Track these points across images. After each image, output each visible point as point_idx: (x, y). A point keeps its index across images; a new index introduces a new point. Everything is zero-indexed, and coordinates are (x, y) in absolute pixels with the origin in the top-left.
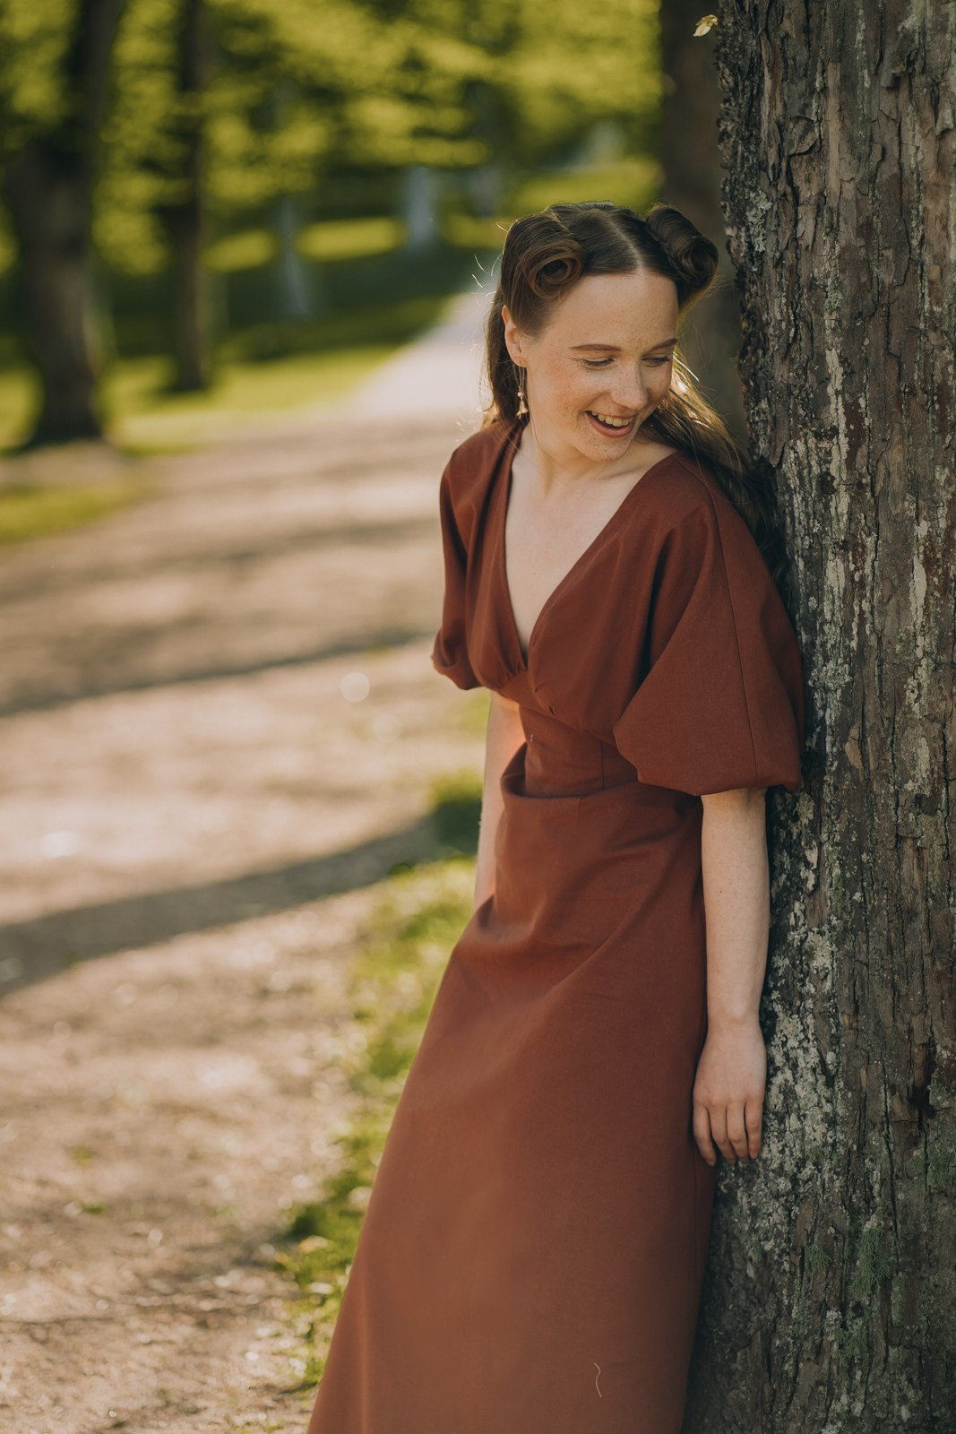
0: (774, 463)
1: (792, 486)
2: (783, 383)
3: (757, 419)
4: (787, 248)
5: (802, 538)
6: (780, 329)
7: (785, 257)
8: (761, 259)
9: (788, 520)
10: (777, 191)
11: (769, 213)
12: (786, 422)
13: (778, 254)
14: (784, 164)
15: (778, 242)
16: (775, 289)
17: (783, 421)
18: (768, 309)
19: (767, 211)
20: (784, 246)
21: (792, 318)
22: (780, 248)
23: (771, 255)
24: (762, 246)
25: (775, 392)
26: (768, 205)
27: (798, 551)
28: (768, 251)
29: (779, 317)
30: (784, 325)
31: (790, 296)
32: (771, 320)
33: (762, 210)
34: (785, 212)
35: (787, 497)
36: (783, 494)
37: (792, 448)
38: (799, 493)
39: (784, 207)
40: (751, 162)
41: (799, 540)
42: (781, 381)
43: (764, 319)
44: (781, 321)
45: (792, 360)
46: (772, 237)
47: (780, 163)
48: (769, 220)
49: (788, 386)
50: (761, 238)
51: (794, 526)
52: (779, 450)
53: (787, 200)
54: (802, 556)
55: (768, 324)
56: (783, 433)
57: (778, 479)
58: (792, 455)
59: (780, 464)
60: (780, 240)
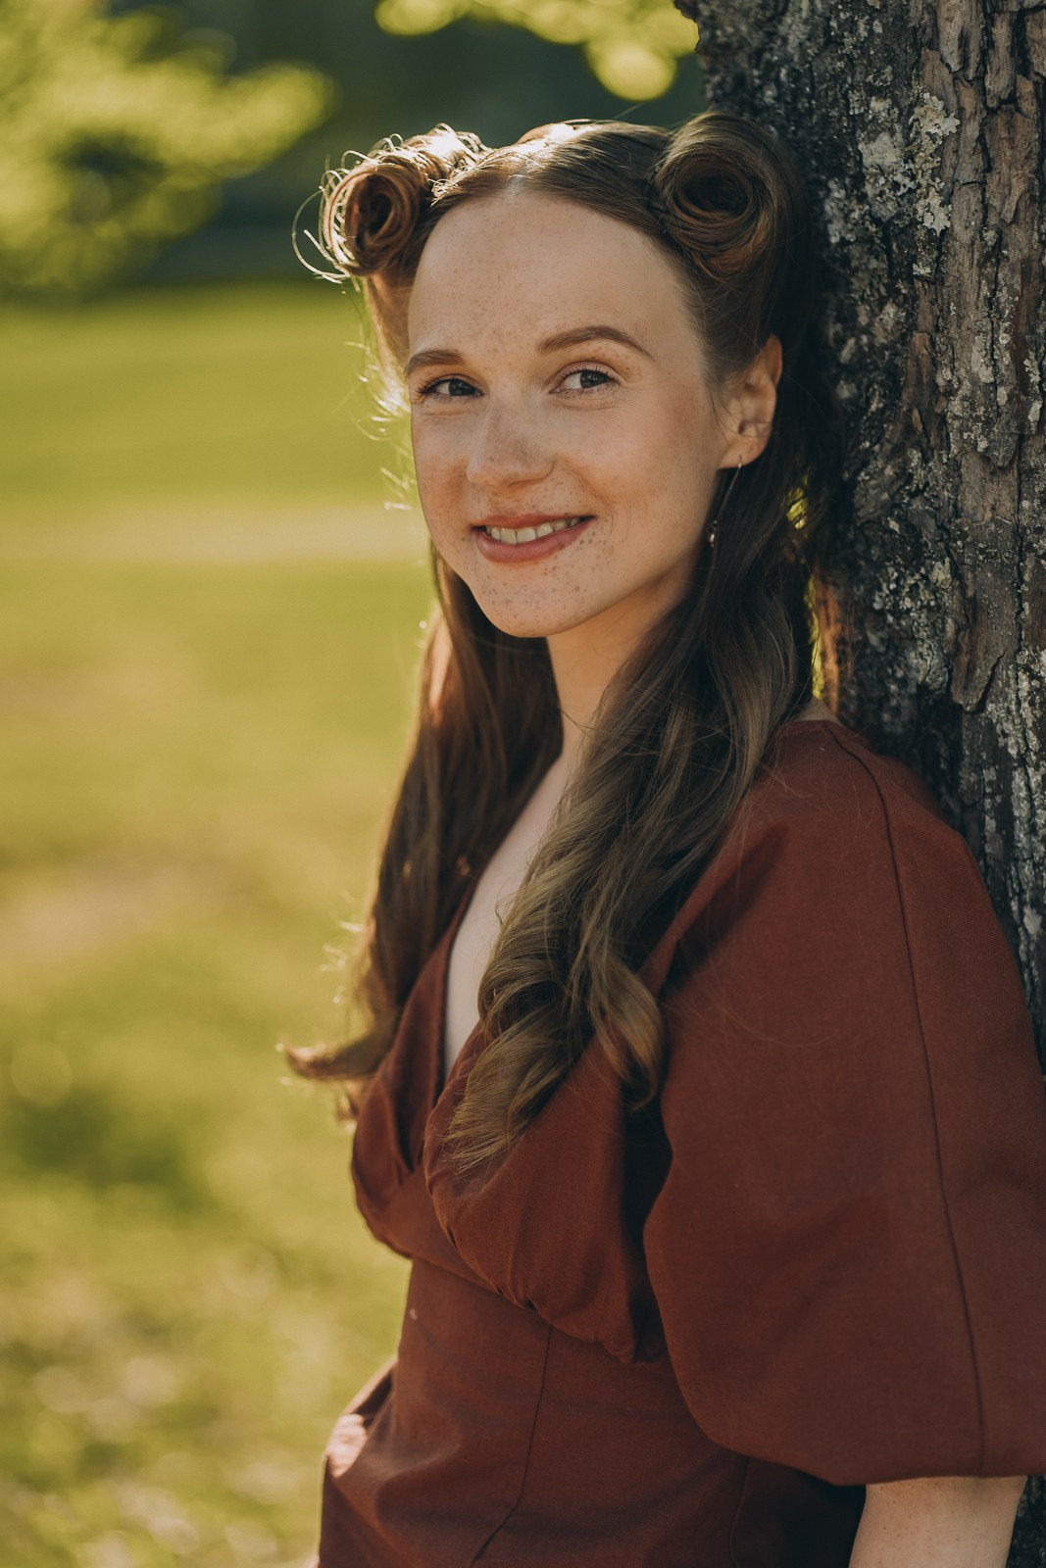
0: (967, 700)
1: (1013, 752)
2: (999, 524)
3: (908, 603)
4: (1015, 220)
5: (1035, 866)
6: (992, 402)
7: (1007, 239)
8: (939, 249)
9: (991, 824)
10: (983, 92)
11: (951, 146)
12: (1009, 610)
13: (990, 236)
14: (1002, 32)
15: (986, 207)
16: (975, 316)
17: (999, 610)
18: (953, 360)
19: (944, 139)
20: (1009, 217)
21: (1035, 378)
22: (993, 220)
23: (964, 236)
24: (941, 215)
25: (974, 544)
26: (949, 125)
27: (1022, 892)
28: (958, 228)
29: (986, 375)
30: (1002, 394)
31: (1023, 329)
32: (960, 382)
33: (933, 137)
34: (1011, 140)
35: (990, 775)
36: (978, 768)
37: (1027, 669)
38: (1037, 767)
39: (1010, 126)
40: (863, 33)
41: (1027, 869)
42: (993, 520)
43: (940, 381)
44: (995, 385)
45: (1027, 474)
46: (968, 199)
47: (987, 32)
48: (950, 159)
49: (1018, 533)
50: (935, 201)
51: (1009, 841)
52: (982, 673)
53: (1018, 110)
54: (1036, 904)
55: (950, 392)
56: (998, 635)
57: (966, 734)
58: (1025, 685)
59: (981, 706)
60: (996, 203)
